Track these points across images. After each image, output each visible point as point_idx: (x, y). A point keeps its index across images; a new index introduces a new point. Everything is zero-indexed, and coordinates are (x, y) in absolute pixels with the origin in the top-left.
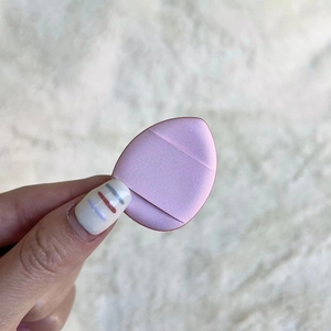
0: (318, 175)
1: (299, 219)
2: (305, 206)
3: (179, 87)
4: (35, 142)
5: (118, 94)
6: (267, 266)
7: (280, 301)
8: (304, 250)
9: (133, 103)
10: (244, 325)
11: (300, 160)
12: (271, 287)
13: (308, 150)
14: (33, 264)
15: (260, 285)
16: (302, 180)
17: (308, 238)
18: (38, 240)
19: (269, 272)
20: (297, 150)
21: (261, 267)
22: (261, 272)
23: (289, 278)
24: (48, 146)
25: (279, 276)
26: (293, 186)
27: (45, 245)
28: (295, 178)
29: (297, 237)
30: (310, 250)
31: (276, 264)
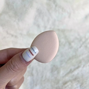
0: (86, 47)
1: (81, 58)
2: (82, 55)
3: (50, 22)
4: (12, 36)
6: (73, 70)
7: (76, 79)
8: (82, 66)
9: (38, 26)
10: (66, 85)
11: (81, 43)
12: (73, 75)
13: (84, 40)
14: (10, 69)
15: (70, 75)
16: (82, 48)
17: (83, 63)
18: (11, 62)
19: (73, 72)
20: (81, 40)
21: (71, 70)
22: (71, 71)
23: (78, 73)
24: (16, 37)
25: (76, 73)
26: (80, 50)
27: (13, 64)
28: (80, 47)
29: (80, 62)
30: (84, 66)
31: (75, 70)
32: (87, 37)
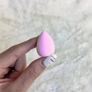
0: (76, 39)
1: (66, 52)
2: (69, 48)
5: (10, 6)
8: (65, 62)
11: (70, 34)
13: (74, 30)
16: (69, 40)
17: (68, 59)
20: (70, 31)
23: (58, 71)
28: (68, 39)
29: (64, 58)
30: (68, 62)
32: (78, 28)
